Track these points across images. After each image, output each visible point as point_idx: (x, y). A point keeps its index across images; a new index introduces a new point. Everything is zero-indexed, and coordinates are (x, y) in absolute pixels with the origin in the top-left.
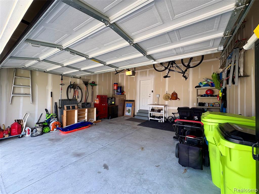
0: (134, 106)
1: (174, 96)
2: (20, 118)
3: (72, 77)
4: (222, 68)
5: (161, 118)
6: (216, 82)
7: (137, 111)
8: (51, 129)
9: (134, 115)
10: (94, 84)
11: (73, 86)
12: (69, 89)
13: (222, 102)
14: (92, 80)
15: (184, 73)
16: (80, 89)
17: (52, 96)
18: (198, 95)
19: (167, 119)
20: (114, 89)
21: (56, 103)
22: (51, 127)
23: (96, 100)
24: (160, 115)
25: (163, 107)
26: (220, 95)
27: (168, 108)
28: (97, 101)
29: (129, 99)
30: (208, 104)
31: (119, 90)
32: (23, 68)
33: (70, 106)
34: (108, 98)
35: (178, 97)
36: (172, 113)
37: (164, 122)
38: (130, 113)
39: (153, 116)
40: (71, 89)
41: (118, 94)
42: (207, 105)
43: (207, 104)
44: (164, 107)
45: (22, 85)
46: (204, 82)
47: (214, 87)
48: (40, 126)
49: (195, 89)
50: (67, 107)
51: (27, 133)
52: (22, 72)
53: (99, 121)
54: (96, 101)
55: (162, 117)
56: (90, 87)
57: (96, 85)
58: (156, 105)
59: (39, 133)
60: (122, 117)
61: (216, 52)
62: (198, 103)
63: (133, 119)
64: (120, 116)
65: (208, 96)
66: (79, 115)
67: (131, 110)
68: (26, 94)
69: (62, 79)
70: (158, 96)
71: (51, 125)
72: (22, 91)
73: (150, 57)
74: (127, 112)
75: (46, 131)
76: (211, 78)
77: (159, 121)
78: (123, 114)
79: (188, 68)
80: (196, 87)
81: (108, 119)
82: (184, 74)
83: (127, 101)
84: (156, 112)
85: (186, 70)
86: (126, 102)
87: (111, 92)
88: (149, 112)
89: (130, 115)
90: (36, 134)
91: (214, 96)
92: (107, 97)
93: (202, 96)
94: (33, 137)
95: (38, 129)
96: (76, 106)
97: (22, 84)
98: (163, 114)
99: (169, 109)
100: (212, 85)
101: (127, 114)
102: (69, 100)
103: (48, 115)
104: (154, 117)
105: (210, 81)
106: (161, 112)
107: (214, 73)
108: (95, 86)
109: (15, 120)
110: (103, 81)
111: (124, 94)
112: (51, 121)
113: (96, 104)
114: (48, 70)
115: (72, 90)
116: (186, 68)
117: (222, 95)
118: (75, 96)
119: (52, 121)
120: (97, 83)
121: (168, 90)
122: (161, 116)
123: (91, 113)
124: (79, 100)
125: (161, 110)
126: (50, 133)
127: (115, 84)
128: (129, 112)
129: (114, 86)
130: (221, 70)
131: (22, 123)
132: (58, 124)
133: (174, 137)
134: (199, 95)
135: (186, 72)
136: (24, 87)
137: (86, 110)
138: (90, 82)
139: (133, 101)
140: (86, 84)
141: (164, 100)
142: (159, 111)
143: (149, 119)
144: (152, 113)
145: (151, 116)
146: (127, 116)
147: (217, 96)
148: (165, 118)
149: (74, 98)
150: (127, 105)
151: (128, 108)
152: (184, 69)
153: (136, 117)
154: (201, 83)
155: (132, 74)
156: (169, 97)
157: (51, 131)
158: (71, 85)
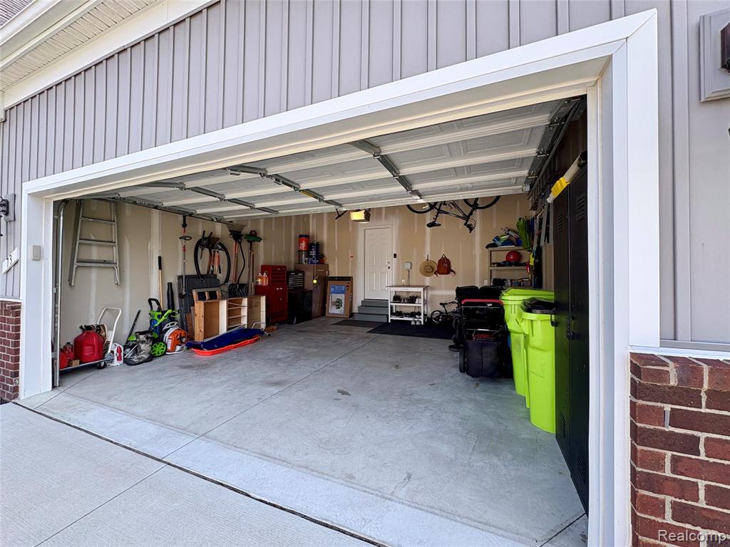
0: (349, 291)
1: (444, 267)
2: (93, 322)
3: (213, 220)
4: (535, 210)
5: (417, 316)
6: (524, 237)
7: (358, 302)
8: (169, 348)
9: (352, 314)
10: (254, 237)
11: (209, 242)
12: (200, 250)
13: (535, 277)
14: (249, 226)
15: (467, 218)
16: (224, 249)
17: (160, 268)
18: (492, 264)
19: (428, 318)
20: (300, 251)
21: (170, 285)
22: (170, 343)
23: (260, 278)
24: (413, 310)
25: (421, 290)
26: (532, 264)
27: (430, 293)
28: (263, 281)
29: (337, 276)
30: (511, 280)
31: (313, 253)
32: (114, 198)
33: (204, 293)
34: (287, 272)
35: (452, 268)
36: (441, 304)
37: (422, 323)
38: (342, 308)
39: (397, 312)
40: (203, 250)
41: (312, 263)
42: (510, 283)
43: (509, 281)
44: (424, 290)
45: (93, 238)
46: (502, 236)
47: (521, 248)
48: (147, 338)
49: (487, 251)
50: (199, 293)
51: (116, 358)
52: (94, 207)
53: (271, 328)
54: (259, 280)
55: (419, 314)
56: (245, 245)
57: (260, 240)
58: (404, 286)
59: (146, 357)
60: (322, 319)
61: (520, 192)
62: (492, 280)
63: (350, 320)
64: (317, 317)
65: (510, 265)
66: (229, 313)
67: (343, 301)
68: (105, 262)
69: (184, 225)
70: (408, 266)
71: (169, 338)
72: (95, 253)
73: (416, 193)
74: (334, 307)
75: (158, 353)
76: (515, 228)
77: (413, 323)
78: (323, 311)
79: (474, 210)
80: (487, 247)
81: (291, 323)
82: (467, 221)
83: (333, 279)
84: (404, 303)
85: (471, 213)
86: (330, 283)
87: (293, 258)
88: (390, 304)
89: (343, 312)
90: (139, 359)
91: (521, 265)
92: (287, 270)
93: (499, 265)
94: (133, 367)
95: (143, 346)
96: (217, 292)
97: (95, 236)
98: (422, 305)
99: (433, 296)
100: (518, 243)
101: (333, 310)
102: (199, 276)
103: (160, 313)
104: (399, 314)
105: (513, 234)
106: (417, 302)
107: (520, 219)
108: (256, 242)
109: (81, 327)
110: (273, 229)
111: (323, 263)
112: (165, 327)
113: (261, 286)
114: (166, 204)
115: (206, 251)
116: (470, 209)
117: (535, 262)
118: (213, 267)
119: (169, 329)
120: (261, 235)
121: (431, 253)
122: (417, 311)
123: (254, 308)
124: (221, 277)
125: (417, 297)
126: (165, 356)
127: (301, 236)
128: (338, 307)
129: (300, 242)
130: (534, 213)
131: (103, 334)
132: (183, 335)
133: (451, 347)
134: (494, 264)
135: (471, 217)
136: (99, 245)
137: (245, 301)
138: (246, 231)
139: (349, 279)
140: (237, 235)
141: (421, 275)
142: (412, 300)
143: (390, 318)
144: (396, 306)
145: (392, 314)
146: (335, 316)
147: (527, 264)
148: (425, 315)
149: (210, 272)
150: (333, 289)
151: (334, 297)
152: (467, 210)
153: (356, 318)
154: (498, 238)
155: (363, 218)
156: (432, 268)
157: (169, 351)
158: (204, 238)
